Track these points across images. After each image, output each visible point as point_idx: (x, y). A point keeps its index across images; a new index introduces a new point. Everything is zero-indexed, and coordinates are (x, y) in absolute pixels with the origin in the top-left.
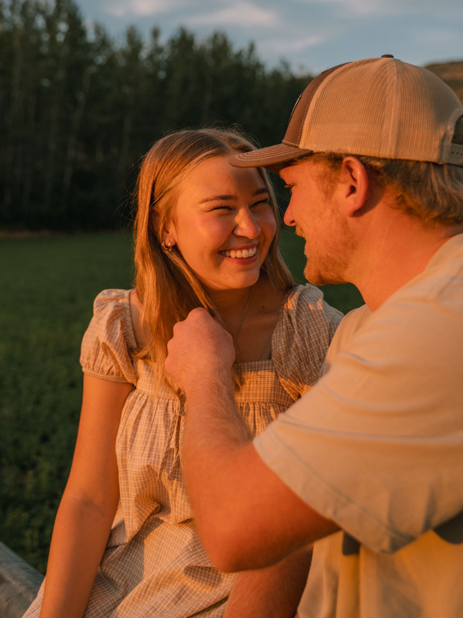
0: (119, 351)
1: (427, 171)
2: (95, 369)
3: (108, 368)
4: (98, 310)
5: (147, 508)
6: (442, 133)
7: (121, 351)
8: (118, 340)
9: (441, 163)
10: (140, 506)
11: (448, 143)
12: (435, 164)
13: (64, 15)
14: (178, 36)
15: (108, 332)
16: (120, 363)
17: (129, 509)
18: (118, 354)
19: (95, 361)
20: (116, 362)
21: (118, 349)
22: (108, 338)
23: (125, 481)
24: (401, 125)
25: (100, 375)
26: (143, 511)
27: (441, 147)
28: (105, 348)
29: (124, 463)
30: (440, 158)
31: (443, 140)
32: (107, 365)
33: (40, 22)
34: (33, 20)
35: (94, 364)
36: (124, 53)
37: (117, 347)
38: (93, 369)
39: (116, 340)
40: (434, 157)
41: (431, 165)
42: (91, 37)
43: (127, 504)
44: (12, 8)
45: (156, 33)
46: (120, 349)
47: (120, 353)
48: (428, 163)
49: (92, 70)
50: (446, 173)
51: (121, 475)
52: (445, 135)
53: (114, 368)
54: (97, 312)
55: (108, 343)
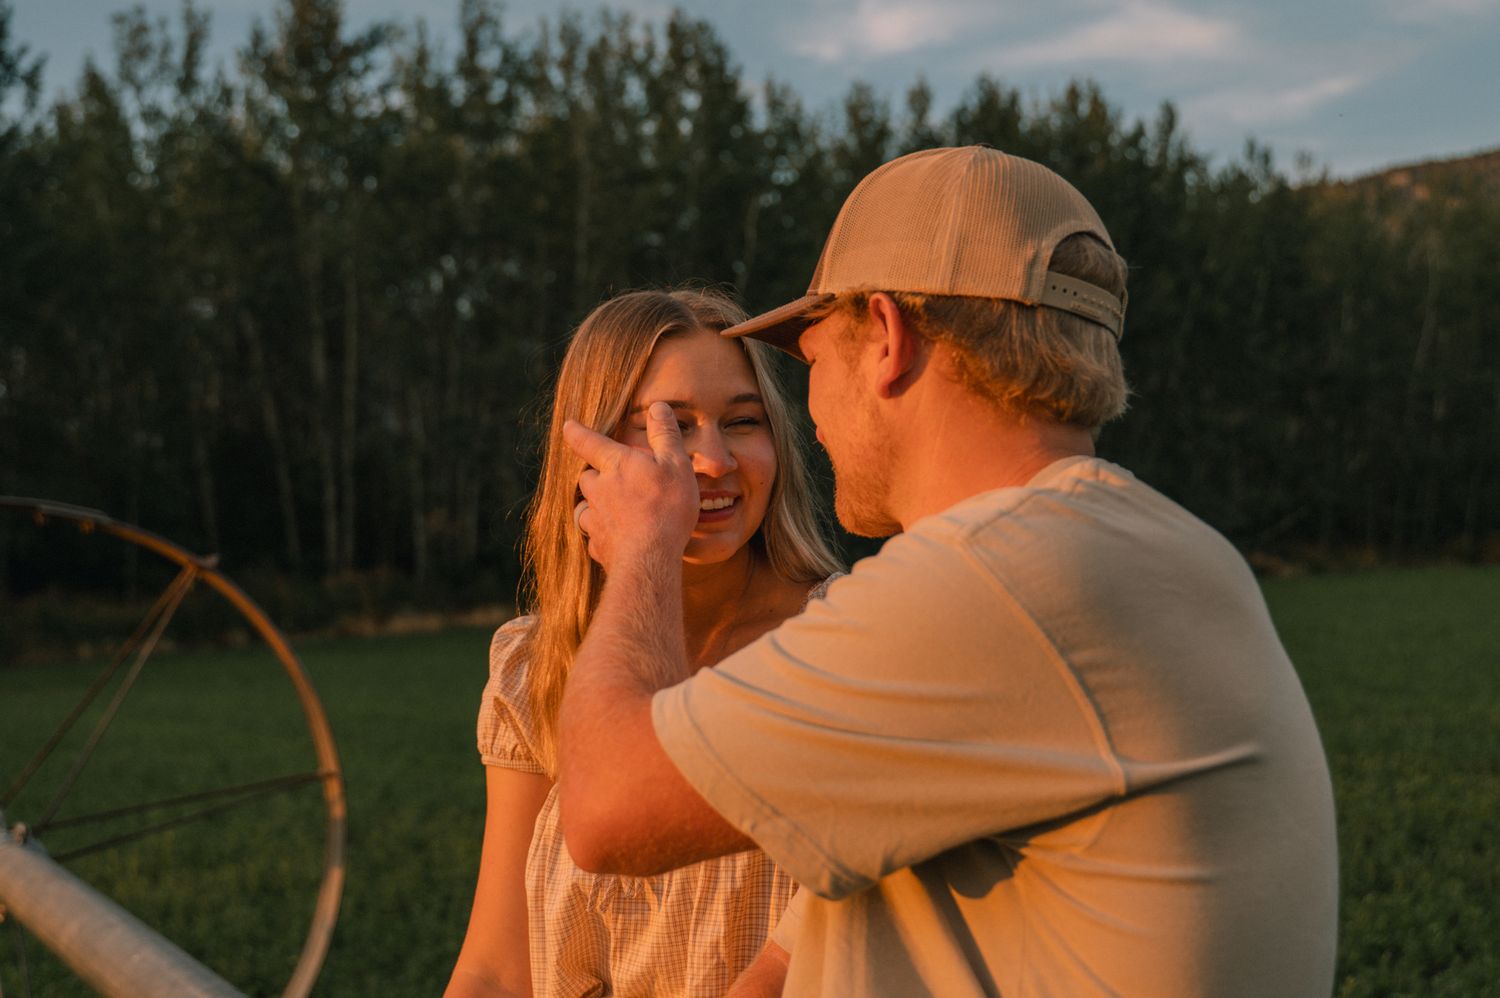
0: (521, 711)
1: (1004, 316)
2: (495, 751)
3: (511, 747)
4: (498, 647)
5: (578, 982)
6: (1030, 253)
7: (525, 710)
8: (521, 692)
9: (1028, 303)
10: (563, 975)
11: (1042, 269)
12: (1020, 305)
13: (692, 72)
14: (973, 102)
15: (504, 680)
16: (524, 731)
17: (544, 983)
18: (519, 715)
19: (494, 738)
20: (519, 735)
21: (519, 708)
22: (503, 690)
23: (540, 935)
24: (962, 242)
25: (502, 761)
26: (568, 985)
27: (1029, 276)
28: (502, 709)
29: (540, 903)
30: (1027, 292)
31: (1032, 263)
32: (510, 743)
33: (635, 92)
34: (620, 89)
35: (493, 744)
36: (841, 151)
37: (518, 704)
38: (492, 753)
39: (516, 693)
40: (1015, 292)
41: (1013, 306)
42: (760, 119)
43: (542, 975)
44: (567, 65)
45: (920, 100)
46: (523, 707)
47: (523, 714)
48: (1008, 302)
49: (768, 199)
50: (1040, 322)
51: (532, 925)
52: (1036, 257)
53: (519, 748)
54: (495, 650)
55: (502, 697)
